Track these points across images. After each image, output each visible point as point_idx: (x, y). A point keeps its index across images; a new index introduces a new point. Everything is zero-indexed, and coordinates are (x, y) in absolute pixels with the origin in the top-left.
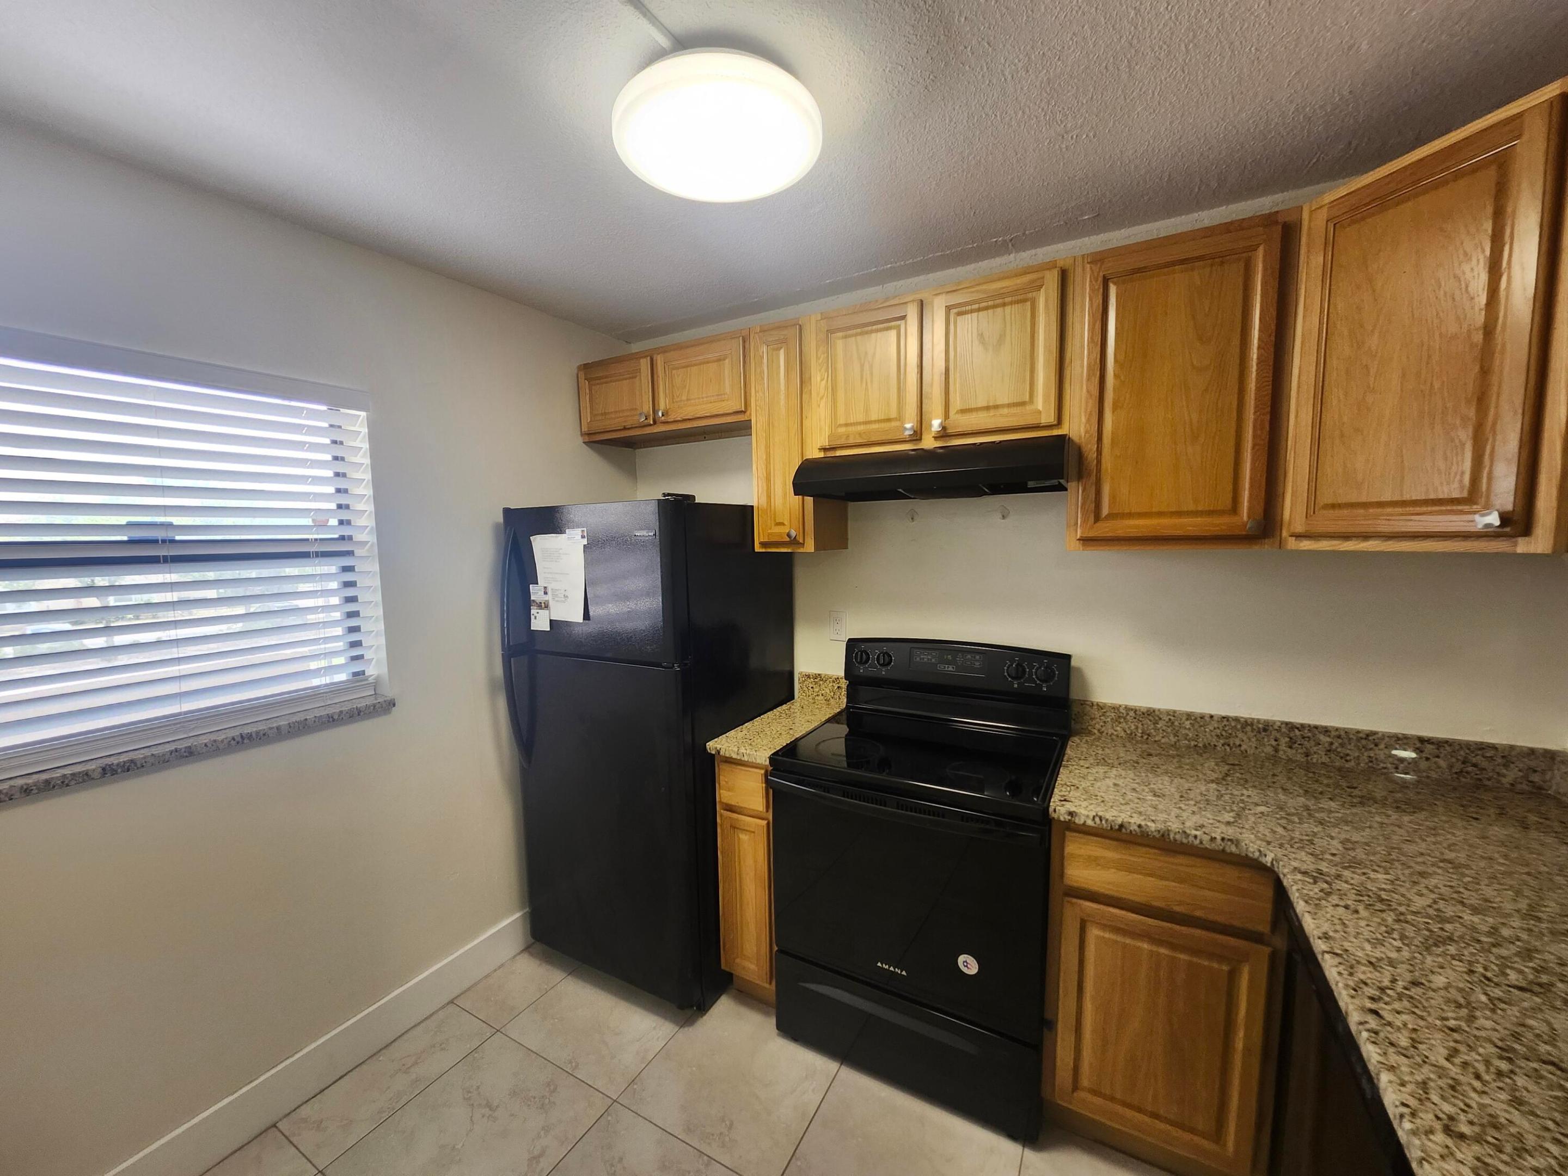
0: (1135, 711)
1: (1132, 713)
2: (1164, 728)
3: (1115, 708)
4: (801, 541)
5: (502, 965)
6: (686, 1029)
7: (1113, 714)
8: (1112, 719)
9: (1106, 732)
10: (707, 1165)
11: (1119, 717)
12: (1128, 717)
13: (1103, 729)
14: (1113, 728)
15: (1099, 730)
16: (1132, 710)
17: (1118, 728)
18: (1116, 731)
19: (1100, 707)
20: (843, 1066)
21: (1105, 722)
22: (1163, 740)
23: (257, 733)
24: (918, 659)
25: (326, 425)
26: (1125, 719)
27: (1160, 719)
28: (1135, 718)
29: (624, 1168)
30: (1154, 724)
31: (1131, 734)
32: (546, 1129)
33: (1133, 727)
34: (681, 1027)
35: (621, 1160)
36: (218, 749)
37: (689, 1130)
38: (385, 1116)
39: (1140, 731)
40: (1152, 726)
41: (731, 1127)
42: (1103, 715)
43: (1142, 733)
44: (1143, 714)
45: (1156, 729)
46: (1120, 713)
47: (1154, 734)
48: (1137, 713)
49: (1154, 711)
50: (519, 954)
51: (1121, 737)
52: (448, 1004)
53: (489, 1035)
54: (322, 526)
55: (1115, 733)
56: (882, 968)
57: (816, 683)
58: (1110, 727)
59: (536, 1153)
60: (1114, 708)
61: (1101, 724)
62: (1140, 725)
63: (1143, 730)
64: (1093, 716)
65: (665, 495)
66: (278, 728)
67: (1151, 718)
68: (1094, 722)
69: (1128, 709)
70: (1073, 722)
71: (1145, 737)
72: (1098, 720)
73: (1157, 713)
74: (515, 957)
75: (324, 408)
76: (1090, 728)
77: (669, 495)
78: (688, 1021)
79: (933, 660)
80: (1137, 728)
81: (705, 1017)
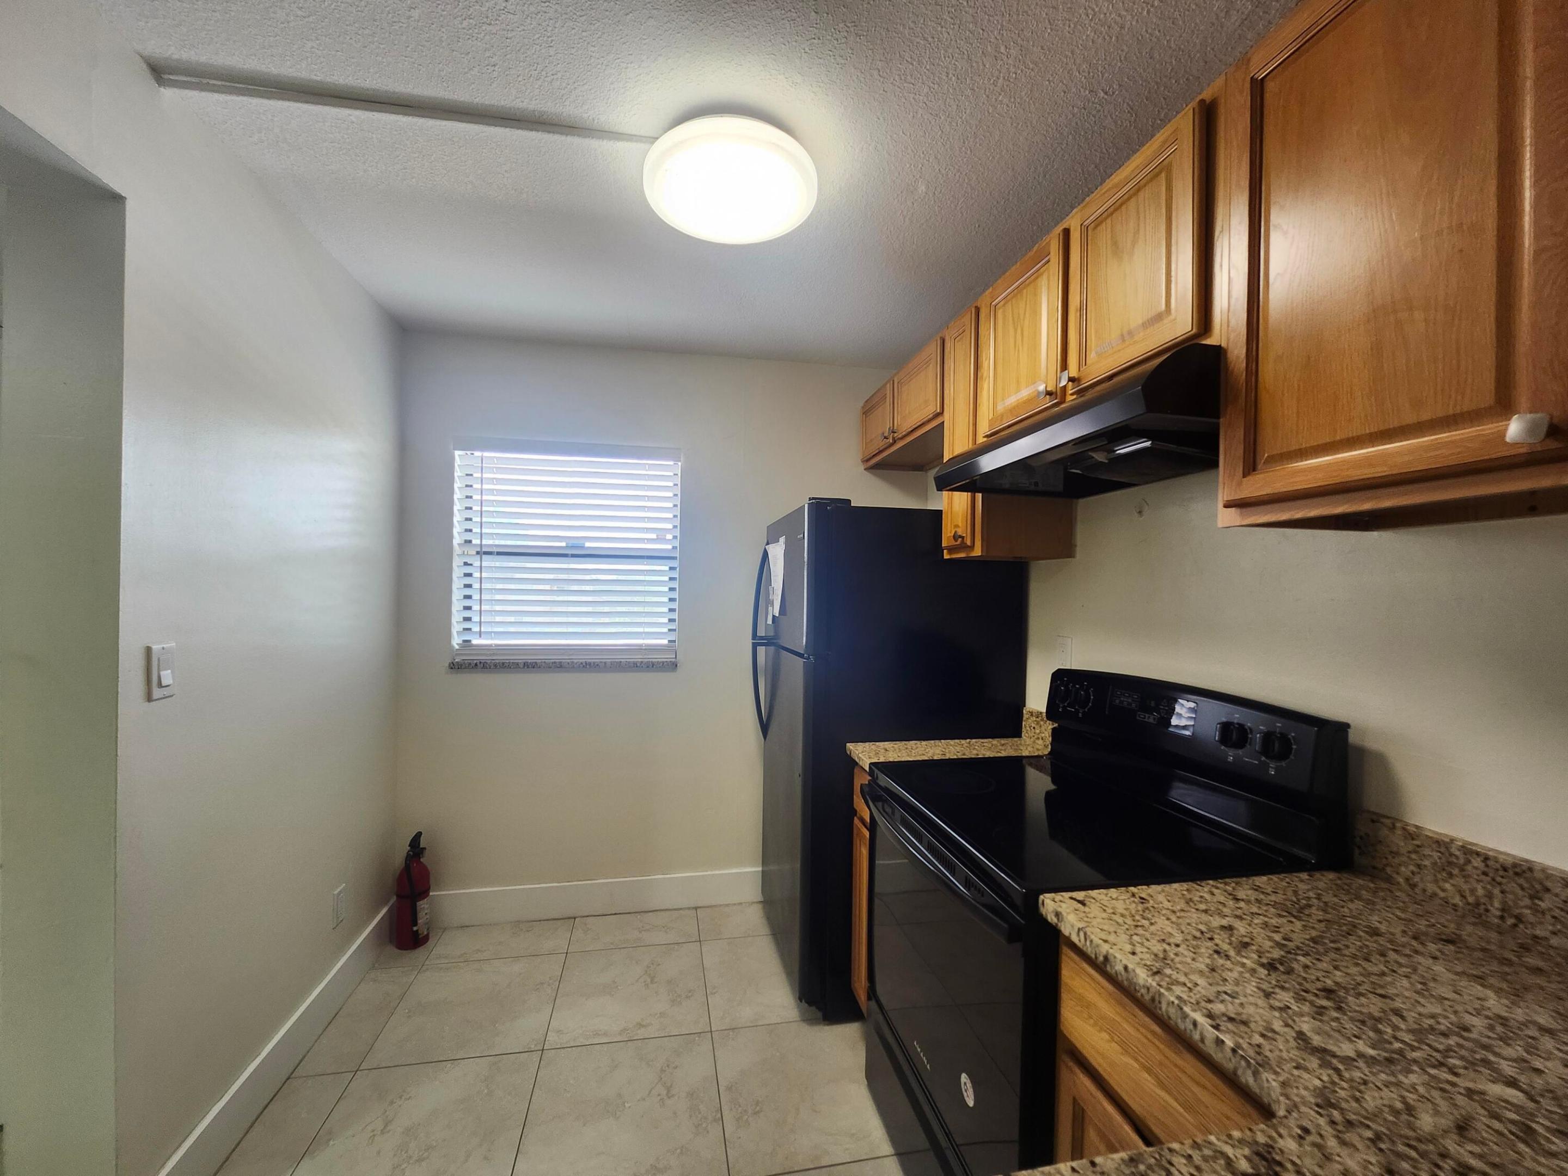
0: (1486, 859)
1: (1477, 862)
2: (1557, 913)
3: (1442, 844)
4: (969, 543)
5: (741, 904)
6: (804, 1024)
7: (1436, 855)
8: (1435, 864)
9: (1421, 885)
10: (715, 1120)
11: (1450, 863)
12: (1469, 868)
13: (1416, 879)
14: (1436, 881)
15: (1407, 880)
16: (1478, 854)
17: (1447, 886)
18: (1444, 890)
19: (1413, 835)
20: (895, 1157)
21: (1419, 866)
22: (1554, 941)
23: (594, 663)
24: (1117, 701)
25: (671, 474)
26: (1462, 870)
27: (1547, 890)
28: (1485, 874)
29: (672, 1074)
30: (1532, 897)
31: (1478, 904)
32: (662, 1015)
33: (1480, 892)
34: (804, 1021)
35: (676, 1067)
36: (573, 667)
37: (729, 1089)
38: (612, 946)
39: (1497, 904)
40: (1527, 901)
41: (756, 1113)
42: (1416, 852)
43: (1503, 910)
44: (1505, 870)
45: (1536, 910)
46: (1451, 855)
47: (1532, 919)
48: (1490, 863)
49: (1531, 869)
50: (757, 902)
51: (1454, 905)
52: (693, 908)
53: (694, 940)
54: (659, 540)
55: (1442, 894)
56: (916, 1048)
57: (1038, 723)
58: (1429, 878)
59: (644, 1023)
60: (1437, 842)
61: (1412, 868)
62: (1496, 891)
63: (1504, 903)
64: (1395, 849)
65: (810, 499)
66: (605, 663)
67: (1521, 881)
68: (1397, 861)
69: (1469, 851)
70: (1357, 851)
71: (1510, 921)
72: (1404, 859)
73: (1538, 875)
74: (754, 903)
75: (671, 463)
76: (1389, 870)
77: (814, 498)
78: (809, 1020)
79: (1134, 705)
80: (1490, 896)
81: (827, 1028)
